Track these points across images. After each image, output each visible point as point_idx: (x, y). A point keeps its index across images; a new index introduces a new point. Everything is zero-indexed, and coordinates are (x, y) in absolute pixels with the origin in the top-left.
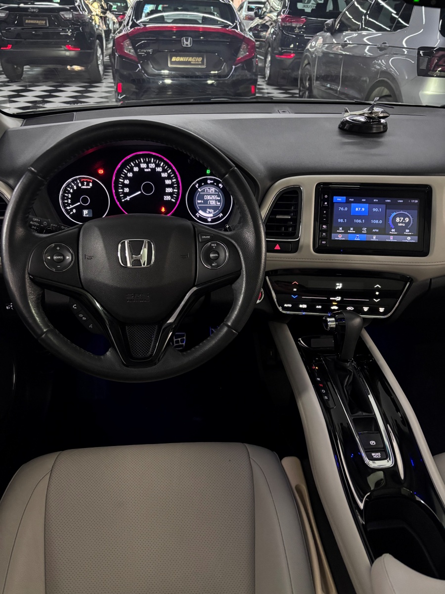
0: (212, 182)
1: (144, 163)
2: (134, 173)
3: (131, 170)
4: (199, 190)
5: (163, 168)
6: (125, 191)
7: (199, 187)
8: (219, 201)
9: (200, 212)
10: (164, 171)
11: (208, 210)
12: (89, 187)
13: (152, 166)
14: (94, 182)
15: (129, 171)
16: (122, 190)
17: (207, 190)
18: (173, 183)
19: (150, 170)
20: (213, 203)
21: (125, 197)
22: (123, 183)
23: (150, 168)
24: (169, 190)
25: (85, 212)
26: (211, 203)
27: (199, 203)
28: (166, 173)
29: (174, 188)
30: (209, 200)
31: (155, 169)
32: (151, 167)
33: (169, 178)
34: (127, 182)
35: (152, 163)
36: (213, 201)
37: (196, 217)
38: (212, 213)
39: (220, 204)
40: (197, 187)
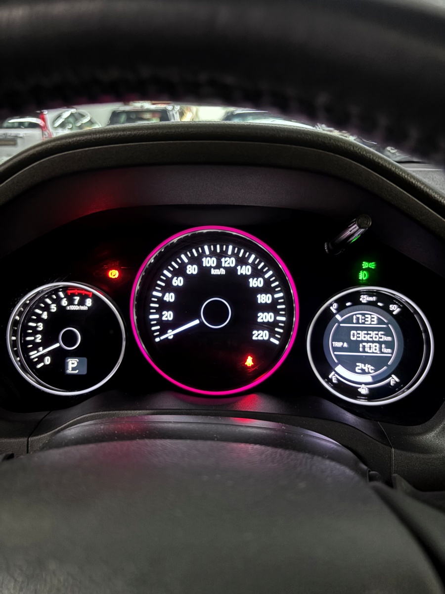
0: (374, 299)
1: (211, 256)
2: (188, 278)
3: (180, 271)
4: (338, 317)
5: (254, 266)
6: (164, 318)
7: (339, 310)
8: (389, 345)
9: (340, 369)
10: (257, 273)
11: (360, 366)
12: (84, 308)
13: (229, 262)
14: (96, 299)
15: (177, 273)
16: (157, 316)
17: (358, 319)
18: (275, 302)
20: (373, 350)
21: (163, 331)
22: (160, 301)
23: (225, 268)
24: (265, 317)
25: (72, 365)
26: (367, 350)
27: (336, 349)
28: (261, 279)
29: (277, 312)
30: (362, 341)
31: (235, 269)
32: (227, 265)
33: (267, 289)
34: (170, 297)
35: (230, 257)
36: (373, 345)
37: (329, 381)
38: (369, 373)
39: (392, 354)
40: (334, 311)
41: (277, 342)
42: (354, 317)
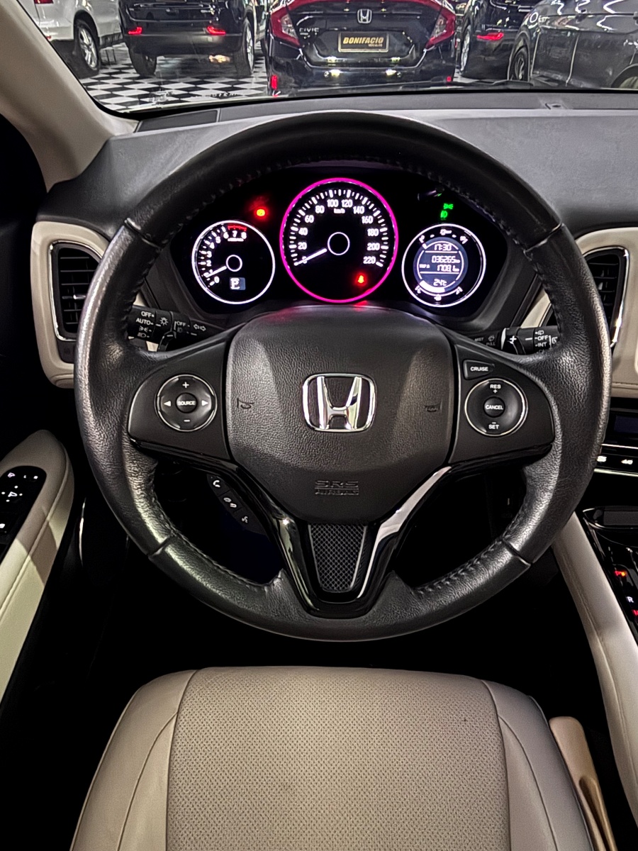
0: (450, 232)
1: (334, 198)
2: (317, 216)
3: (311, 211)
4: (425, 246)
5: (366, 207)
6: (300, 248)
7: (425, 240)
8: (458, 266)
9: (423, 284)
10: (368, 212)
11: (437, 281)
12: (240, 240)
13: (348, 203)
14: (249, 232)
15: (309, 212)
16: (295, 246)
17: (438, 247)
18: (381, 235)
19: (343, 211)
20: (446, 269)
21: (299, 258)
22: (297, 234)
23: (344, 208)
24: (373, 246)
25: (235, 283)
26: (442, 269)
27: (421, 270)
28: (371, 217)
29: (382, 243)
30: (440, 264)
31: (351, 209)
32: (346, 206)
33: (375, 224)
34: (304, 231)
35: (348, 199)
36: (447, 266)
37: (415, 292)
38: (442, 286)
39: (459, 272)
40: (422, 242)
41: (381, 265)
42: (436, 246)
